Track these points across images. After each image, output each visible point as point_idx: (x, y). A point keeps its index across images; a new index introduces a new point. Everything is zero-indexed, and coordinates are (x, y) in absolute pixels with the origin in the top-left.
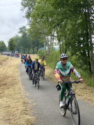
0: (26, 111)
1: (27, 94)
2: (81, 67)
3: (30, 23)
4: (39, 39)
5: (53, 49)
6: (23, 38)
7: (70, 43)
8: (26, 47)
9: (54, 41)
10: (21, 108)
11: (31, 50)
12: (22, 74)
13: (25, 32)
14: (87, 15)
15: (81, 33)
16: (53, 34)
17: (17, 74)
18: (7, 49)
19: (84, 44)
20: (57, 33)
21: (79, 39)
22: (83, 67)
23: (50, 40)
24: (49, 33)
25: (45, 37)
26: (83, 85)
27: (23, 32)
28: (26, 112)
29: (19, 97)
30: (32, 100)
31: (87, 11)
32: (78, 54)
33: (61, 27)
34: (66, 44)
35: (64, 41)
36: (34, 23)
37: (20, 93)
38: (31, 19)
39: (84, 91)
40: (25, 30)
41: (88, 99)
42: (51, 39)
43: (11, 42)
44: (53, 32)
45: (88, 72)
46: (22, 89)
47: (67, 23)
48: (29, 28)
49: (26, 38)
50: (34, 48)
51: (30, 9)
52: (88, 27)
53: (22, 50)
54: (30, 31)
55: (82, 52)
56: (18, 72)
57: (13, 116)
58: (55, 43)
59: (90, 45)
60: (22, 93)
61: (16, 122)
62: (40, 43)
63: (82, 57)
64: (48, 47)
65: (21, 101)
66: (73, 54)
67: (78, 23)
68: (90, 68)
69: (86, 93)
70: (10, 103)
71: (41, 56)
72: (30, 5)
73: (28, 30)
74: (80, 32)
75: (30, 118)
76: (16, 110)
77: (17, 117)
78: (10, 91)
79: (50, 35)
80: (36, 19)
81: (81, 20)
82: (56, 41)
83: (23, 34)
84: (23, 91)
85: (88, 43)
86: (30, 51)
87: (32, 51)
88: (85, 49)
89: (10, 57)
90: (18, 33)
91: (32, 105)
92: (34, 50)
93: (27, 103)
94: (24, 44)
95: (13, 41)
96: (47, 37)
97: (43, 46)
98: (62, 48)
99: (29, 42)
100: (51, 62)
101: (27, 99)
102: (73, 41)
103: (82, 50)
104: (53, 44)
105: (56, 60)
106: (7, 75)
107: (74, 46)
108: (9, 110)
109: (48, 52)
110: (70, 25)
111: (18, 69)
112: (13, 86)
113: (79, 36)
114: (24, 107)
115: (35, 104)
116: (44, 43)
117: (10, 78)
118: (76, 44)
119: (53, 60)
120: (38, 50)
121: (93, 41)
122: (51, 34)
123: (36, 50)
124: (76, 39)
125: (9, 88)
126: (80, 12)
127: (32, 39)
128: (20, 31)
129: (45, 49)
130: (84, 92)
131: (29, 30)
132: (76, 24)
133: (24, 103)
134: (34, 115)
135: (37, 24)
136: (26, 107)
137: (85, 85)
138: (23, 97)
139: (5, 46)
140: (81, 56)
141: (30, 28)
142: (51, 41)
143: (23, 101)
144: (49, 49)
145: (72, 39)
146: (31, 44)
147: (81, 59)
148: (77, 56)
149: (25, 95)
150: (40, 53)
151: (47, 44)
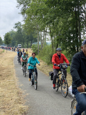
0: (20, 100)
1: (21, 85)
2: (70, 61)
3: (25, 20)
4: (33, 35)
5: (46, 44)
6: (18, 33)
7: (61, 39)
8: (21, 41)
9: (47, 37)
10: (15, 97)
11: (26, 45)
12: (16, 66)
14: (77, 14)
15: (72, 30)
16: (45, 30)
17: (12, 66)
18: (3, 43)
19: (73, 40)
20: (50, 29)
21: (69, 35)
24: (43, 29)
25: (38, 32)
27: (19, 27)
28: (20, 102)
29: (14, 87)
30: (25, 90)
31: (77, 10)
32: (68, 49)
33: (53, 24)
34: (58, 40)
35: (56, 37)
36: (29, 20)
37: (14, 84)
38: (26, 16)
40: (20, 25)
43: (7, 37)
44: (46, 28)
46: (16, 80)
47: (59, 21)
49: (21, 33)
50: (28, 42)
51: (25, 6)
52: (78, 24)
53: (17, 44)
54: (25, 26)
55: (72, 47)
56: (12, 64)
57: (7, 105)
58: (48, 39)
59: (79, 41)
60: (16, 84)
61: (10, 110)
62: (34, 38)
63: (72, 52)
64: (41, 42)
65: (16, 91)
67: (68, 21)
70: (4, 93)
71: (35, 50)
72: (25, 3)
73: (23, 26)
74: (70, 29)
75: (23, 107)
76: (11, 100)
77: (12, 106)
78: (5, 81)
79: (43, 31)
80: (31, 16)
81: (72, 18)
82: (48, 37)
83: (18, 29)
84: (18, 82)
85: (78, 40)
86: (24, 46)
87: (27, 45)
88: (74, 44)
89: (5, 51)
90: (14, 28)
91: (25, 95)
92: (28, 44)
93: (21, 93)
94: (19, 38)
95: (9, 35)
96: (40, 33)
97: (36, 41)
98: (53, 44)
99: (23, 37)
100: (44, 56)
101: (21, 89)
102: (64, 37)
104: (45, 39)
105: (48, 54)
106: (3, 67)
107: (65, 41)
108: (4, 99)
109: (41, 47)
110: (61, 22)
111: (13, 61)
112: (8, 77)
113: (70, 32)
114: (18, 97)
115: (28, 94)
116: (37, 38)
117: (5, 70)
118: (67, 40)
119: (45, 54)
121: (82, 38)
124: (67, 35)
125: (4, 79)
126: (71, 10)
127: (26, 34)
128: (15, 26)
129: (38, 44)
132: (67, 22)
133: (18, 93)
134: (27, 104)
135: (31, 20)
136: (20, 97)
138: (17, 87)
139: (1, 40)
141: (24, 23)
143: (17, 91)
144: (42, 43)
145: (63, 35)
146: (25, 39)
147: (71, 54)
148: (67, 51)
149: (19, 86)
150: (34, 47)
151: (40, 39)
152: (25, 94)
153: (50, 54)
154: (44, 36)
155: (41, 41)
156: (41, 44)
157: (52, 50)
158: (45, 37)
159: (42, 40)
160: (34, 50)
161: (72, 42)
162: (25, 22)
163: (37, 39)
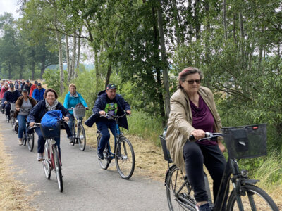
0: (20, 208)
1: (21, 172)
2: (142, 106)
4: (46, 45)
6: (7, 40)
7: (117, 54)
8: (14, 62)
11: (28, 71)
12: (5, 127)
13: (11, 28)
15: (144, 30)
19: (148, 56)
20: (90, 30)
21: (139, 43)
22: (148, 106)
23: (71, 47)
25: (60, 39)
26: (147, 146)
27: (7, 27)
30: (32, 184)
32: (137, 78)
34: (110, 56)
35: (104, 50)
37: (2, 170)
39: (150, 159)
40: (11, 21)
41: (159, 174)
42: (75, 44)
45: (157, 117)
46: (6, 160)
48: (19, 19)
49: (14, 43)
50: (34, 66)
53: (5, 70)
55: (145, 72)
58: (84, 55)
59: (161, 59)
60: (7, 171)
62: (48, 54)
63: (145, 83)
64: (69, 64)
65: (6, 187)
66: (125, 79)
68: (163, 108)
69: (154, 161)
71: (52, 84)
73: (17, 23)
79: (73, 35)
82: (86, 49)
83: (6, 31)
84: (11, 165)
85: (158, 54)
86: (24, 74)
87: (30, 72)
88: (150, 66)
91: (32, 196)
92: (33, 70)
93: (21, 192)
94: (9, 55)
96: (65, 41)
97: (55, 61)
99: (21, 52)
101: (20, 181)
102: (125, 49)
103: (145, 69)
104: (79, 56)
105: (87, 91)
107: (127, 60)
109: (68, 75)
113: (139, 38)
114: (14, 202)
115: (39, 193)
116: (57, 53)
118: (132, 56)
120: (43, 70)
121: (167, 49)
122: (75, 33)
123: (38, 71)
127: (29, 43)
129: (62, 68)
130: (150, 161)
131: (22, 23)
133: (14, 192)
136: (19, 201)
137: (151, 145)
138: (11, 178)
140: (142, 82)
141: (22, 16)
142: (75, 50)
143: (11, 188)
144: (71, 68)
145: (124, 44)
146: (25, 56)
147: (144, 89)
148: (134, 82)
149: (15, 174)
150: (49, 76)
151: (65, 56)
152: (32, 193)
153: (91, 91)
154: (75, 48)
155: (67, 60)
156: (68, 67)
157: (95, 83)
158: (77, 50)
159: (70, 60)
160: (50, 84)
161: (144, 60)
162: (23, 14)
163: (56, 55)
